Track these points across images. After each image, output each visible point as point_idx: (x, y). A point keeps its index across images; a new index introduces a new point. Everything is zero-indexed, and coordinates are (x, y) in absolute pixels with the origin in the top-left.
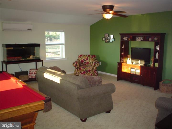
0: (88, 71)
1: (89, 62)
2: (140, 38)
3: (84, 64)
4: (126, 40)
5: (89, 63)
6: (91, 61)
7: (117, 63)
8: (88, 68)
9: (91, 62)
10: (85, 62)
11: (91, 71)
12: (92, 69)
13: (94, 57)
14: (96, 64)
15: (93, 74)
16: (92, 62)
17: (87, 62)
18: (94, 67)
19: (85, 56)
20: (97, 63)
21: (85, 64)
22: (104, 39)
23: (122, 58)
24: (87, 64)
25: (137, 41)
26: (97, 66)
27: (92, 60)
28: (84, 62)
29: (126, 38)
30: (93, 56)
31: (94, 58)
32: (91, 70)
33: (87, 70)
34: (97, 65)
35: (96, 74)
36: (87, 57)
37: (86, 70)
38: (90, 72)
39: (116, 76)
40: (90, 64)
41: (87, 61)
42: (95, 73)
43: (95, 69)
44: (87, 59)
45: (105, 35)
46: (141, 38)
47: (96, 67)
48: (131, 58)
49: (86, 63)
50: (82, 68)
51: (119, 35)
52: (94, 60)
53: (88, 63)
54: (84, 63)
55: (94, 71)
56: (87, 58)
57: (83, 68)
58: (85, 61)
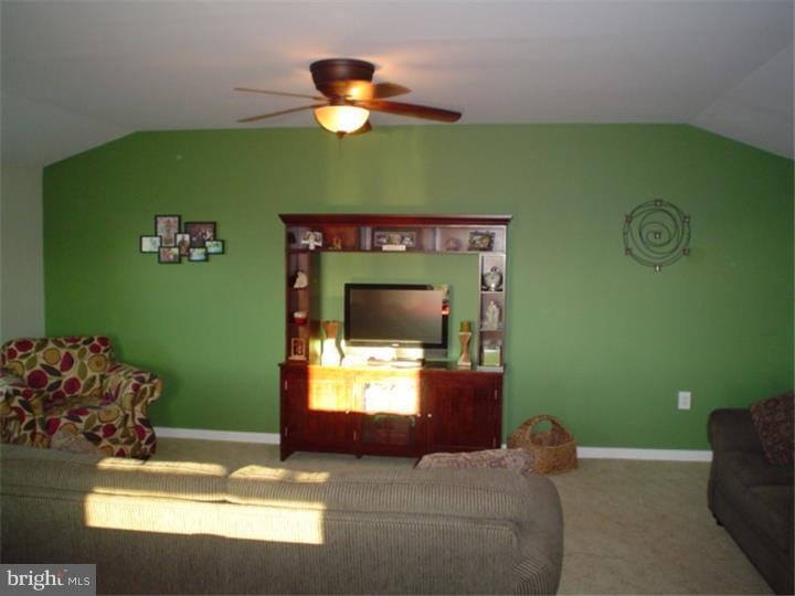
0: (100, 434)
1: (83, 378)
2: (396, 236)
3: (51, 394)
4: (317, 247)
5: (82, 383)
6: (90, 374)
7: (279, 368)
8: (102, 413)
9: (94, 378)
10: (59, 383)
11: (120, 431)
12: (126, 417)
13: (103, 348)
14: (144, 386)
15: (129, 448)
16: (97, 375)
17: (64, 380)
18: (134, 403)
19: (51, 345)
20: (150, 381)
21: (59, 395)
22: (154, 243)
23: (293, 340)
24: (67, 396)
25: (386, 252)
26: (152, 395)
27: (98, 364)
28: (52, 380)
29: (316, 240)
30: (96, 342)
31: (107, 355)
32: (116, 423)
33: (97, 429)
34: (153, 389)
35: (147, 443)
36: (63, 352)
37: (89, 431)
38: (114, 436)
39: (275, 439)
40: (85, 390)
41: (64, 374)
42: (143, 442)
43: (142, 416)
44: (68, 362)
45: (156, 223)
46: (403, 238)
47: (147, 406)
48: (347, 337)
49: (62, 388)
50: (64, 421)
51: (279, 220)
52: (109, 365)
53: (73, 384)
54: (50, 389)
55: (136, 427)
56: (68, 354)
57: (66, 417)
58: (57, 373)
